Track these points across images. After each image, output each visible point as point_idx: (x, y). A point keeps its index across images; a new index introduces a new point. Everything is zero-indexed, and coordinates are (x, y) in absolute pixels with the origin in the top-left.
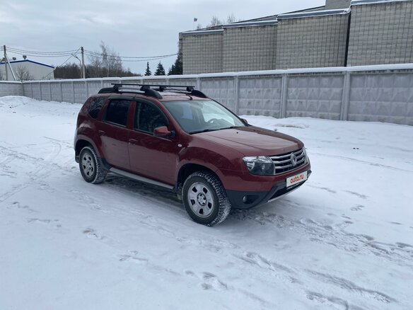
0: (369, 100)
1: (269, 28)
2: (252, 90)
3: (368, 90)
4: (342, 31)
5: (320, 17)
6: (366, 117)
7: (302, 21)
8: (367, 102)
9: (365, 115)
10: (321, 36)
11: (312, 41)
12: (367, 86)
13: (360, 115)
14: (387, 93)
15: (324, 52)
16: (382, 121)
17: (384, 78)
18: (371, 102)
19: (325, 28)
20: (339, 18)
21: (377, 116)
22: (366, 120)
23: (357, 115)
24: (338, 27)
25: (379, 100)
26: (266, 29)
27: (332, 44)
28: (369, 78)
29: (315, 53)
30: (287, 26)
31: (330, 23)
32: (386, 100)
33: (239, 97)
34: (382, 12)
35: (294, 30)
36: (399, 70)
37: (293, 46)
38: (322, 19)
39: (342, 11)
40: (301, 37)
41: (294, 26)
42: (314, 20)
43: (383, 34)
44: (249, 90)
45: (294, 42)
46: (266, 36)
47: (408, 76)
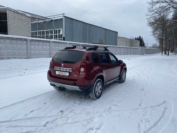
0: (8, 50)
3: (8, 46)
6: (8, 57)
8: (7, 50)
9: (7, 56)
12: (6, 44)
13: (5, 56)
14: (15, 47)
16: (15, 58)
17: (13, 41)
18: (9, 51)
21: (13, 56)
22: (9, 58)
23: (4, 56)
25: (12, 50)
28: (7, 40)
32: (15, 50)
36: (19, 38)
47: (21, 41)
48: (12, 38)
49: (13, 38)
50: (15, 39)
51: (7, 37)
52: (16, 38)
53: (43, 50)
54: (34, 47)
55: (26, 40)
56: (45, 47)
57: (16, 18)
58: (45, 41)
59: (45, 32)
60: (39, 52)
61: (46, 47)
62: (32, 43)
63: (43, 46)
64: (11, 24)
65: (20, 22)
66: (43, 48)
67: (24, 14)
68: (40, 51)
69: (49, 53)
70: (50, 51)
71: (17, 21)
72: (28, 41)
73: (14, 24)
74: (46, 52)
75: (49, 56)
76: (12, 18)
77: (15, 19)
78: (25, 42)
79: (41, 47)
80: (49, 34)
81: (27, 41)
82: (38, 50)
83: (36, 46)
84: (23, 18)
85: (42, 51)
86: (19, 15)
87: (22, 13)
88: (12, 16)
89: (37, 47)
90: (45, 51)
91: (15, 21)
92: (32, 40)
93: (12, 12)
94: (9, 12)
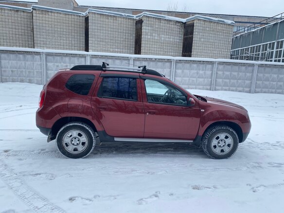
1: (22, 14)
2: (59, 64)
4: (81, 27)
5: (66, 14)
7: (53, 14)
10: (67, 28)
11: (62, 30)
15: (70, 39)
19: (70, 22)
20: (78, 17)
24: (78, 24)
26: (19, 13)
27: (76, 34)
29: (64, 39)
30: (41, 15)
31: (73, 20)
33: (47, 69)
34: (107, 20)
35: (47, 19)
37: (47, 32)
38: (67, 16)
39: (81, 14)
40: (53, 26)
41: (47, 16)
42: (61, 15)
43: (108, 34)
44: (57, 64)
45: (48, 28)
46: (19, 19)
47: (163, 62)
48: (149, 59)
49: (151, 59)
50: (154, 60)
51: (144, 58)
52: (156, 59)
53: (199, 78)
54: (183, 72)
55: (169, 61)
56: (201, 72)
57: (207, 29)
58: (203, 62)
59: (261, 46)
60: (189, 80)
61: (205, 73)
62: (179, 65)
63: (199, 70)
64: (198, 39)
65: (213, 35)
66: (197, 73)
67: (221, 21)
68: (191, 79)
69: (210, 83)
70: (211, 78)
71: (207, 34)
72: (173, 62)
73: (202, 40)
74: (204, 80)
75: (209, 87)
76: (201, 31)
77: (205, 32)
78: (168, 64)
79: (196, 71)
80: (268, 49)
81: (171, 62)
82: (188, 77)
83: (185, 71)
84: (219, 28)
85: (195, 79)
86: (212, 24)
87: (218, 21)
88: (201, 28)
89: (187, 71)
90: (202, 78)
91: (205, 34)
92: (180, 60)
93: (202, 22)
94: (197, 23)
